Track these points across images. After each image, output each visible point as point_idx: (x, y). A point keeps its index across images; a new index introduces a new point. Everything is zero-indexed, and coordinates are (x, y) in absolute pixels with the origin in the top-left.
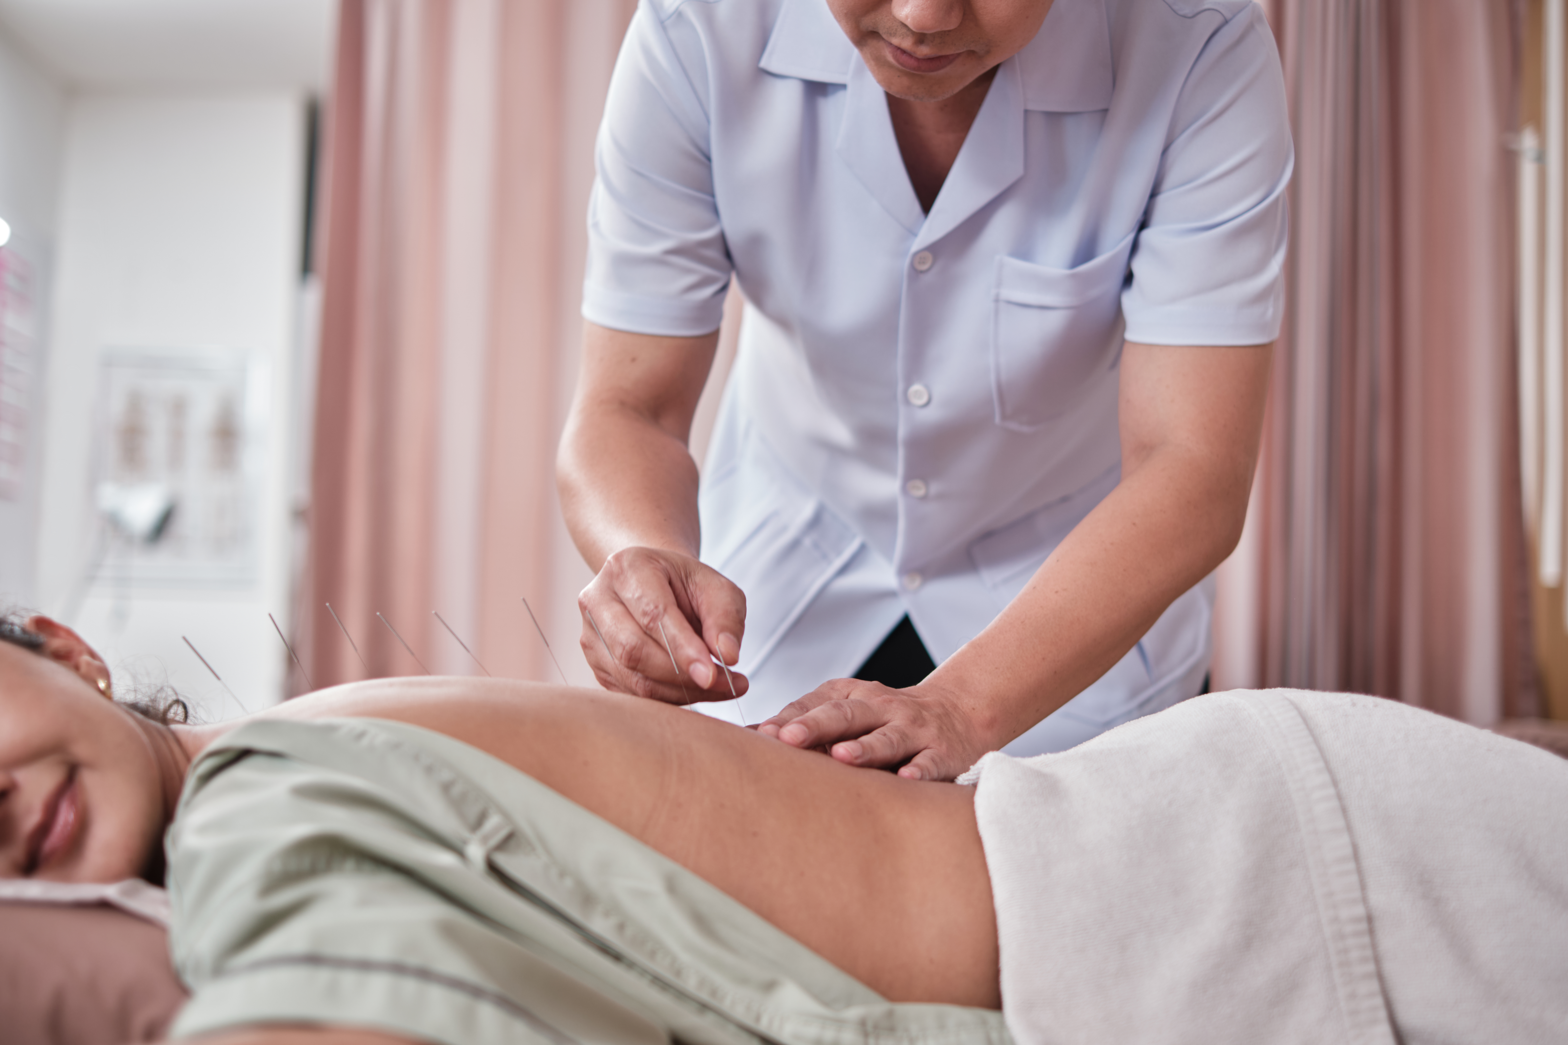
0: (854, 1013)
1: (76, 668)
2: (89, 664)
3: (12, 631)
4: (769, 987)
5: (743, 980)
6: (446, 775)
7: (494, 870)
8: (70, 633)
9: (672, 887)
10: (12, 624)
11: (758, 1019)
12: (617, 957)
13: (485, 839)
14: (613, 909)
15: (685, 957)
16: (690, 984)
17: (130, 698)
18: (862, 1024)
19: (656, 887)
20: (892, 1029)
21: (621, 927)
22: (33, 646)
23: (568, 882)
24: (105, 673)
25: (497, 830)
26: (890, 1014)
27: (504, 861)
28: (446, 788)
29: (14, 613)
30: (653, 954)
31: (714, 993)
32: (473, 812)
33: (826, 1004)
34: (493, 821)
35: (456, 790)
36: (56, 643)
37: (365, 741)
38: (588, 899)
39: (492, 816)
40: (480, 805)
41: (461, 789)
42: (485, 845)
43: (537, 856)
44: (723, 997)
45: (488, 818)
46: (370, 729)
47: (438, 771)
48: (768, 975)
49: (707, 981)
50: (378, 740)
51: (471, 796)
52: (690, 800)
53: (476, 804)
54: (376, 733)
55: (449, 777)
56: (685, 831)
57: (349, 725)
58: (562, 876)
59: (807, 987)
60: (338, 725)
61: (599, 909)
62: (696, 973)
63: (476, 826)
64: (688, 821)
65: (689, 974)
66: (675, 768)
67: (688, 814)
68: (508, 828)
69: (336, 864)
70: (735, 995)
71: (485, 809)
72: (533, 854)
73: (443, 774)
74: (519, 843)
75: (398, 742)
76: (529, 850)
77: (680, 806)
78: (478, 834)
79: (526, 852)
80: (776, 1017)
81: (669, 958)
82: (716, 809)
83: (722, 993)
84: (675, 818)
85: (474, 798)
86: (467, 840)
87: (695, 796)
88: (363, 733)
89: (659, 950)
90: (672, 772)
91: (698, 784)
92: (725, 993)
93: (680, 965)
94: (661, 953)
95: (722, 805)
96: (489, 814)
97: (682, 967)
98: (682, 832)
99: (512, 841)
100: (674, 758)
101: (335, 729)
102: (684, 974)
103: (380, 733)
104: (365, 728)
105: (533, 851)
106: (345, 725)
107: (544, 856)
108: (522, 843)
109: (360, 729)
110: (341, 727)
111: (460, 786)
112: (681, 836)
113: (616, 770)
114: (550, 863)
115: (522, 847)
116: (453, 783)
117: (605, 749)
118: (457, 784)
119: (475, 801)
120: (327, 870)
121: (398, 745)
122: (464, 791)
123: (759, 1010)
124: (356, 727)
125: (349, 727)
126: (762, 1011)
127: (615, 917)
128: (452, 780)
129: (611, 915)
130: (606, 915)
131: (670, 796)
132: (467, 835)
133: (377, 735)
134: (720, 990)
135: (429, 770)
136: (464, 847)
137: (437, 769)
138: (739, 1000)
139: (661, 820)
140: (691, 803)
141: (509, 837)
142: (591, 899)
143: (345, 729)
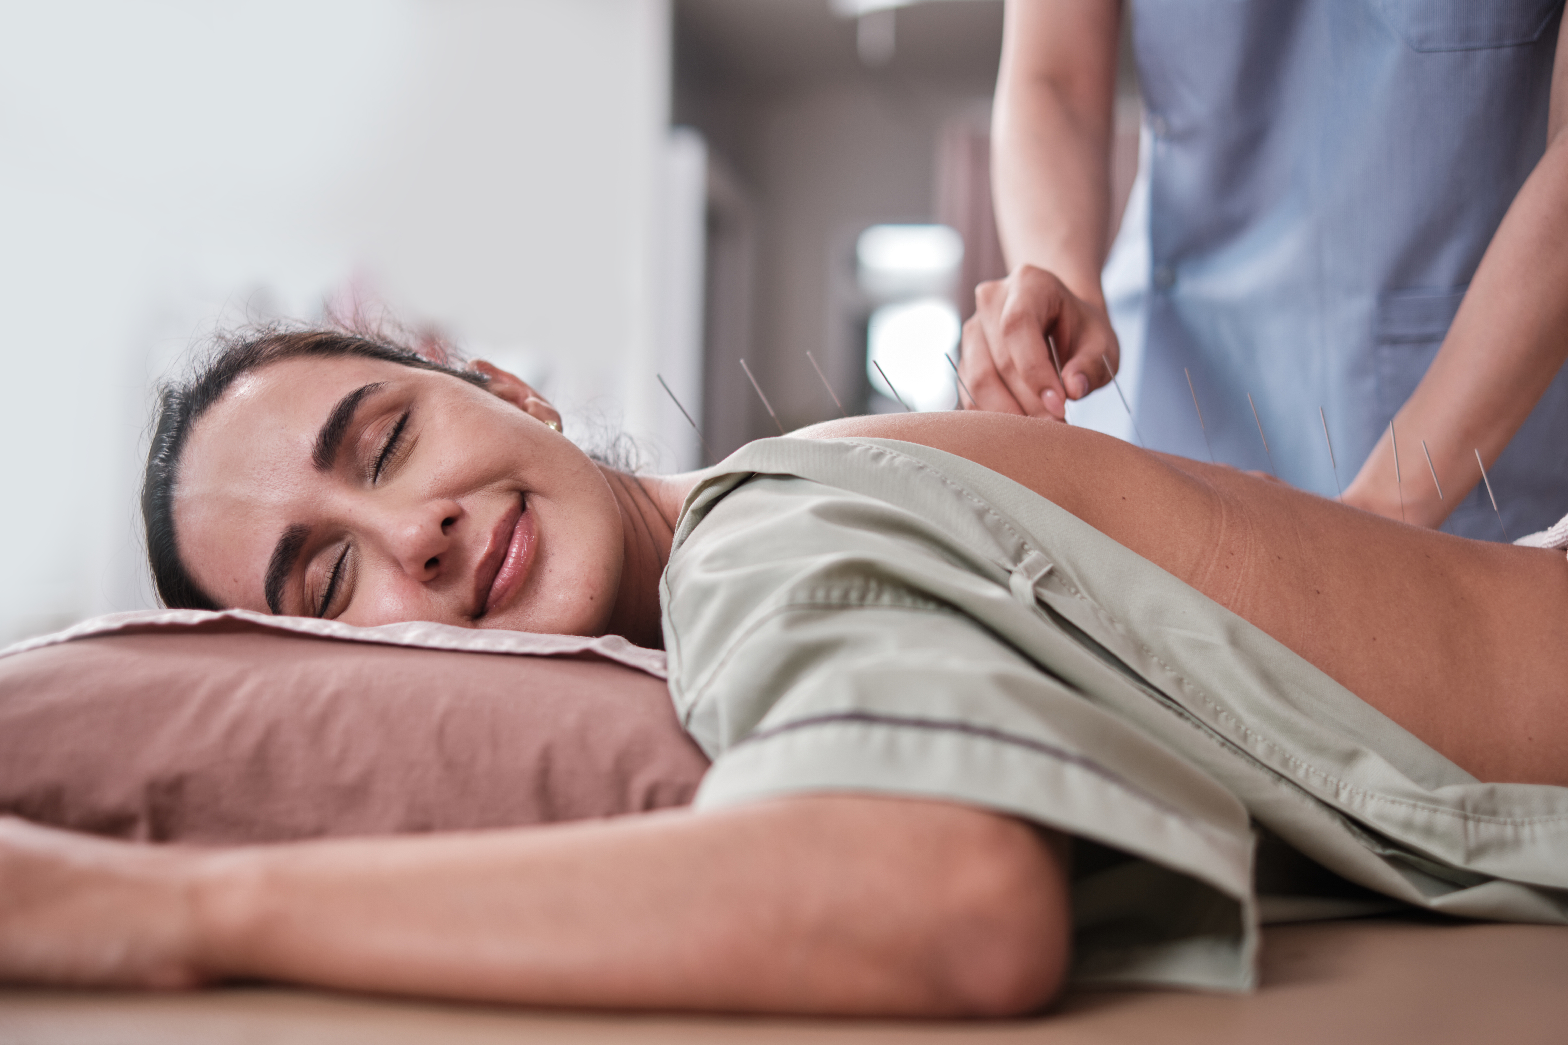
0: (1450, 792)
2: (537, 405)
4: (1350, 757)
5: (1318, 749)
6: (977, 503)
7: (1044, 605)
8: (513, 379)
9: (1234, 640)
11: (1337, 794)
13: (1029, 571)
14: (1169, 662)
15: (1250, 720)
16: (1259, 751)
18: (1461, 804)
19: (1217, 638)
20: (1494, 813)
21: (1179, 681)
23: (1120, 628)
24: (555, 416)
25: (1039, 564)
26: (1491, 794)
27: (1049, 596)
28: (981, 514)
30: (1216, 713)
31: (1285, 762)
32: (1012, 542)
33: (1419, 780)
34: (1031, 556)
35: (990, 518)
37: (884, 462)
38: (1141, 649)
39: (1030, 549)
40: (1016, 536)
41: (997, 517)
42: (1029, 577)
43: (1082, 598)
44: (1296, 767)
45: (1026, 551)
46: (885, 451)
47: (969, 497)
48: (1348, 744)
49: (1277, 748)
50: (898, 461)
51: (1007, 526)
52: (1243, 548)
53: (1013, 535)
54: (894, 454)
55: (982, 504)
56: (1239, 581)
57: (864, 445)
58: (1111, 621)
59: (1392, 760)
60: (851, 444)
61: (1155, 659)
62: (1264, 739)
63: (1017, 558)
64: (1242, 572)
65: (1256, 740)
66: (1224, 512)
67: (1242, 564)
68: (1048, 563)
69: (871, 596)
70: (1310, 766)
71: (1022, 541)
72: (1079, 595)
73: (975, 500)
74: (1061, 580)
75: (921, 465)
76: (1073, 590)
77: (1232, 554)
78: (1021, 566)
79: (1069, 590)
80: (1358, 793)
81: (1234, 720)
82: (1273, 561)
83: (1295, 763)
84: (1227, 567)
85: (1010, 529)
86: (1010, 572)
87: (1248, 544)
88: (879, 456)
89: (1222, 711)
90: (1222, 516)
91: (1252, 533)
92: (1298, 763)
93: (1247, 729)
94: (1225, 714)
95: (1279, 558)
96: (1026, 547)
97: (1249, 732)
98: (1236, 583)
99: (1055, 579)
100: (1222, 503)
101: (849, 448)
102: (1251, 739)
103: (898, 455)
104: (878, 449)
105: (1077, 592)
106: (858, 445)
107: (1090, 599)
108: (1064, 581)
109: (874, 451)
110: (855, 447)
111: (995, 514)
112: (1235, 587)
113: (1159, 509)
114: (1097, 606)
115: (1064, 585)
116: (988, 511)
117: (1146, 484)
118: (992, 512)
119: (1011, 531)
120: (861, 603)
121: (921, 468)
122: (999, 520)
123: (1338, 785)
124: (871, 448)
125: (864, 447)
126: (1341, 784)
127: (1171, 670)
128: (986, 507)
129: (1168, 668)
130: (1163, 667)
131: (1220, 542)
132: (1010, 566)
133: (894, 458)
134: (1293, 759)
135: (959, 494)
136: (1008, 579)
137: (968, 494)
138: (1314, 773)
139: (1212, 568)
140: (1245, 552)
141: (1051, 573)
142: (1145, 648)
143: (859, 449)
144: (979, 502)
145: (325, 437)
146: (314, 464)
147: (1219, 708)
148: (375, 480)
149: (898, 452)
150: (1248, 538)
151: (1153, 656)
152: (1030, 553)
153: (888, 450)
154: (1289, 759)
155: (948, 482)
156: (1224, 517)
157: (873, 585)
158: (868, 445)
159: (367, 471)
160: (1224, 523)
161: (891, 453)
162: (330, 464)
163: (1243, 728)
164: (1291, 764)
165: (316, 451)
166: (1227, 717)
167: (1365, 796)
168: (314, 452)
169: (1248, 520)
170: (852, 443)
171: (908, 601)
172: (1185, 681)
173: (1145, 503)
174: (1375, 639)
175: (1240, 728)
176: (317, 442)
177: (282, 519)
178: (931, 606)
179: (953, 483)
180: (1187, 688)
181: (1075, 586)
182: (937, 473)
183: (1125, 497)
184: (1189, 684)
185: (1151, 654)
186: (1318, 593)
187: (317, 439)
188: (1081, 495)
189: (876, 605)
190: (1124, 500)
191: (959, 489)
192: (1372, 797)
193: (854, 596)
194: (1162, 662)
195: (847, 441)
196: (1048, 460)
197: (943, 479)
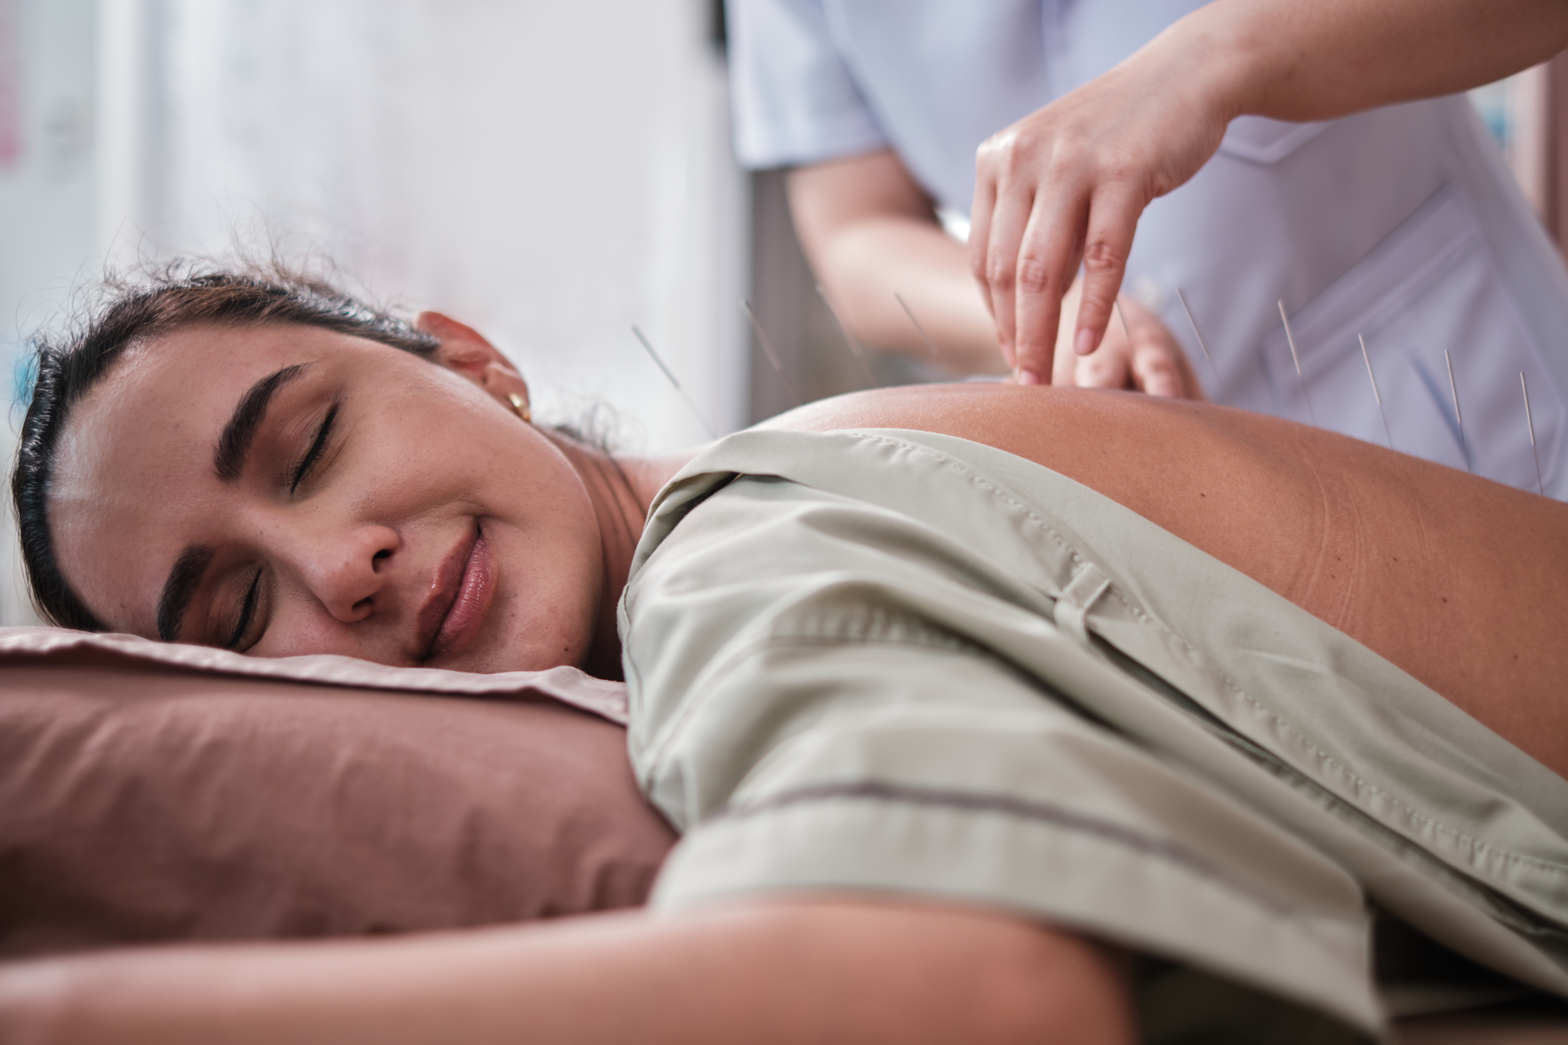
1: (483, 380)
2: (499, 374)
3: (396, 330)
4: (1488, 809)
5: (1449, 800)
6: (1014, 506)
7: (1097, 640)
8: (472, 335)
9: (1341, 666)
10: (397, 321)
11: (1472, 859)
12: (1279, 768)
13: (1079, 595)
14: (1258, 694)
17: (555, 419)
19: (1319, 665)
21: (1272, 723)
22: (425, 351)
23: (1196, 657)
24: (521, 388)
25: (1093, 581)
27: (1105, 626)
28: (1017, 521)
29: (399, 307)
30: (1319, 761)
31: (1407, 819)
32: (1056, 555)
34: (1083, 572)
35: (1031, 524)
36: (456, 347)
37: (895, 458)
39: (1081, 561)
40: (1064, 545)
41: (1039, 522)
42: (1079, 605)
43: (1148, 620)
44: (1421, 824)
45: (1077, 564)
46: (898, 443)
47: (1003, 498)
48: (1486, 793)
49: (1395, 802)
50: (912, 457)
51: (1052, 532)
52: (1352, 551)
53: (1060, 543)
54: (908, 447)
55: (1019, 506)
56: (1348, 594)
57: (870, 437)
58: (1185, 649)
59: (1541, 811)
60: (855, 437)
61: (1241, 696)
62: (1380, 791)
63: (1064, 576)
64: (1351, 581)
65: (1370, 793)
66: (1326, 505)
67: (1351, 571)
68: (1104, 578)
69: (876, 630)
70: (1437, 823)
71: (1071, 550)
72: (1144, 617)
73: (1011, 501)
74: (1120, 599)
75: (942, 459)
76: (1136, 611)
77: (1339, 559)
78: (1068, 589)
79: (1131, 611)
80: (1498, 855)
81: (1341, 768)
82: (1388, 565)
83: (1418, 819)
84: (1333, 577)
85: (1055, 537)
86: (1054, 600)
87: (1358, 546)
88: (889, 450)
89: (1326, 757)
90: (1324, 510)
91: (1360, 529)
92: (1423, 819)
93: (1358, 779)
94: (1330, 760)
95: (1395, 560)
96: (1076, 558)
97: (1360, 782)
98: (1344, 597)
99: (1112, 598)
100: (1323, 491)
101: (851, 442)
102: (1364, 792)
103: (914, 448)
104: (888, 440)
105: (1142, 612)
106: (864, 437)
107: (1157, 620)
108: (1125, 600)
109: (884, 444)
110: (860, 439)
111: (1036, 518)
112: (1343, 603)
113: (1247, 506)
114: (1167, 630)
115: (1125, 605)
116: (1027, 514)
117: (1229, 476)
118: (1032, 515)
119: (1058, 539)
120: (863, 639)
121: (943, 463)
122: (1042, 525)
123: (1472, 846)
124: (880, 439)
125: (871, 440)
126: (1478, 844)
127: (1262, 708)
128: (1025, 510)
129: (1257, 705)
130: (1252, 703)
131: (1324, 545)
132: (1054, 592)
133: (908, 451)
134: (1416, 815)
135: (990, 496)
136: (1053, 609)
137: (1002, 494)
138: (1443, 831)
139: (1314, 579)
140: (1354, 555)
141: (1108, 590)
142: (1228, 681)
143: (864, 442)
144: (1016, 503)
145: (230, 439)
146: (217, 472)
147: (1322, 754)
148: (292, 490)
149: (914, 444)
150: (1357, 537)
151: (1238, 691)
152: (1082, 566)
153: (901, 441)
154: (1411, 815)
155: (977, 479)
156: (1327, 510)
157: (879, 616)
158: (876, 437)
159: (285, 480)
160: (1327, 519)
161: (905, 446)
162: (237, 472)
163: (1353, 777)
164: (1414, 821)
165: (219, 456)
166: (1332, 765)
167: (1507, 857)
168: (216, 457)
169: (1356, 512)
170: (856, 434)
171: (923, 637)
172: (1279, 721)
173: (1229, 500)
174: (1516, 657)
175: (1349, 777)
176: (220, 446)
177: (178, 539)
178: (952, 644)
179: (982, 481)
180: (1283, 731)
181: (1139, 605)
182: (962, 468)
183: (1204, 493)
184: (1284, 724)
185: (1236, 688)
186: (1445, 601)
187: (220, 443)
188: (1148, 494)
189: (882, 641)
190: (1203, 497)
191: (991, 488)
192: (1516, 860)
193: (855, 629)
194: (1250, 698)
195: (850, 432)
196: (1105, 453)
197: (970, 476)
